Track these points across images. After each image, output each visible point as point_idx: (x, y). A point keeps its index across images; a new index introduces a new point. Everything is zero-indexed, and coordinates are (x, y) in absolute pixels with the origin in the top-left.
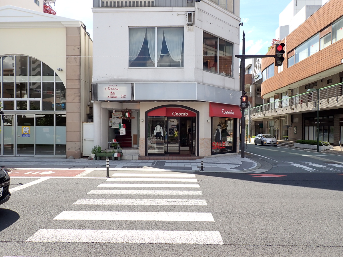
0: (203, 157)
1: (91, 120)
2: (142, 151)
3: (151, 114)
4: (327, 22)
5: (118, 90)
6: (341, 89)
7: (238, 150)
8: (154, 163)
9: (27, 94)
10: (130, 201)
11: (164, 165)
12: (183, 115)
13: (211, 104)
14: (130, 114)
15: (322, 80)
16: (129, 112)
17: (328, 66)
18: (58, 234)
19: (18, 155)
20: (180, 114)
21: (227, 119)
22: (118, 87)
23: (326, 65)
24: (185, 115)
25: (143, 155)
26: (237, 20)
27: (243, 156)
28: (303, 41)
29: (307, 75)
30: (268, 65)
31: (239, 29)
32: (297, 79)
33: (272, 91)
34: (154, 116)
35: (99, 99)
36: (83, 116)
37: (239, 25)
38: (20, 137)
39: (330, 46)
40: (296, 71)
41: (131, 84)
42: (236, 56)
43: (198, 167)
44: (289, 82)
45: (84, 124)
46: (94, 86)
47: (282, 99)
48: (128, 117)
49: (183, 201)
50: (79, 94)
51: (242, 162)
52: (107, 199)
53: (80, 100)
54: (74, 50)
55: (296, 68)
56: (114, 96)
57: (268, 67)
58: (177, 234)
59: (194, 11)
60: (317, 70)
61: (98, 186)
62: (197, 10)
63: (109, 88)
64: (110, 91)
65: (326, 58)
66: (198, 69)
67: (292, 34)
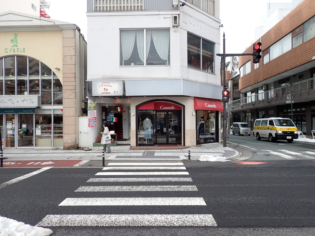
0: (189, 147)
1: (85, 114)
2: (133, 142)
3: (141, 108)
4: (298, 23)
5: (111, 86)
6: (312, 84)
7: (220, 140)
8: (144, 153)
9: (27, 91)
10: (127, 188)
11: (154, 155)
12: (170, 109)
13: (195, 98)
14: (121, 109)
15: (294, 76)
16: (121, 106)
17: (300, 62)
18: (65, 219)
19: (19, 147)
20: (167, 108)
21: (209, 112)
22: (110, 84)
23: (298, 61)
24: (171, 109)
25: (134, 146)
26: (218, 22)
27: (225, 146)
28: (277, 40)
29: (280, 71)
30: (245, 62)
31: (219, 29)
32: (272, 75)
33: (249, 85)
34: (143, 110)
35: (93, 95)
36: (79, 111)
37: (220, 26)
39: (301, 45)
40: (271, 67)
41: (123, 81)
42: (217, 55)
43: (185, 156)
44: (264, 78)
45: (79, 117)
46: (88, 83)
47: (258, 93)
48: (119, 111)
49: (175, 187)
50: (75, 91)
51: (225, 151)
52: (106, 186)
53: (76, 96)
54: (70, 50)
55: (270, 65)
56: (107, 92)
57: (245, 64)
58: (174, 217)
59: (179, 14)
60: (290, 67)
61: (96, 175)
62: (182, 13)
63: (102, 85)
64: (104, 87)
65: (298, 56)
66: (183, 66)
67: (267, 34)
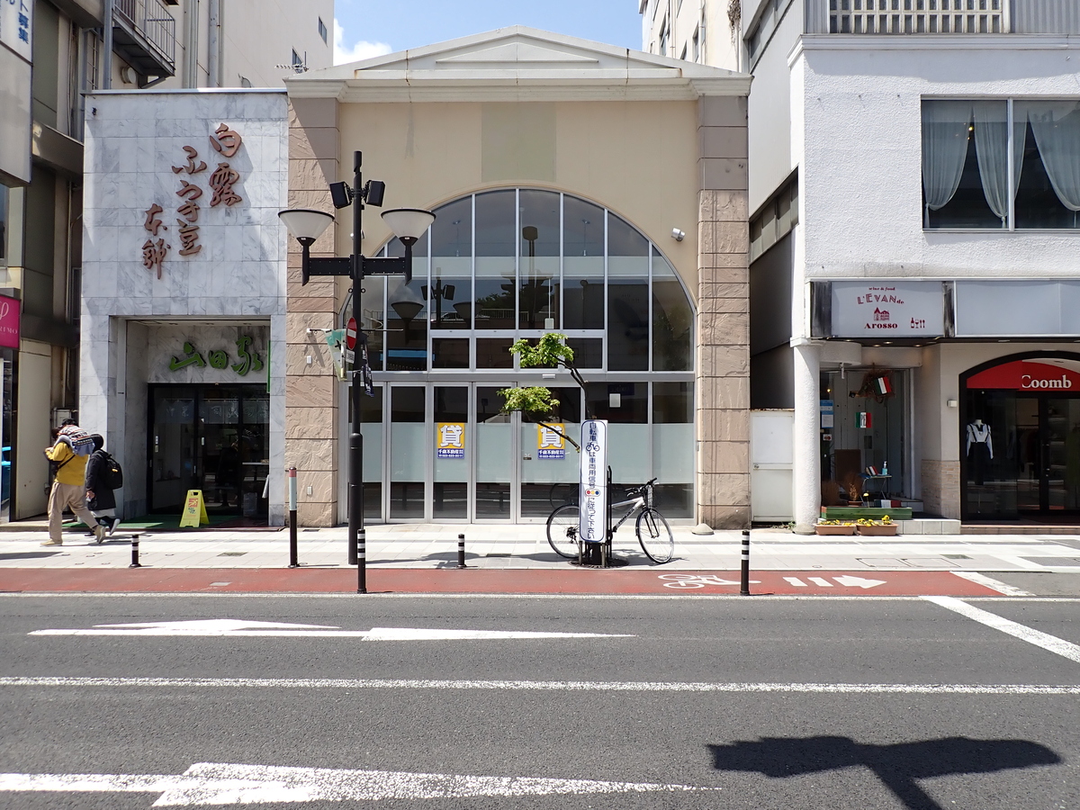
5: (899, 302)
9: (556, 316)
14: (889, 383)
19: (527, 519)
20: (1044, 384)
22: (898, 294)
24: (1060, 386)
35: (835, 333)
38: (530, 459)
41: (944, 282)
45: (753, 414)
46: (820, 289)
48: (884, 390)
50: (744, 317)
54: (728, 171)
56: (887, 322)
63: (868, 296)
64: (875, 305)
